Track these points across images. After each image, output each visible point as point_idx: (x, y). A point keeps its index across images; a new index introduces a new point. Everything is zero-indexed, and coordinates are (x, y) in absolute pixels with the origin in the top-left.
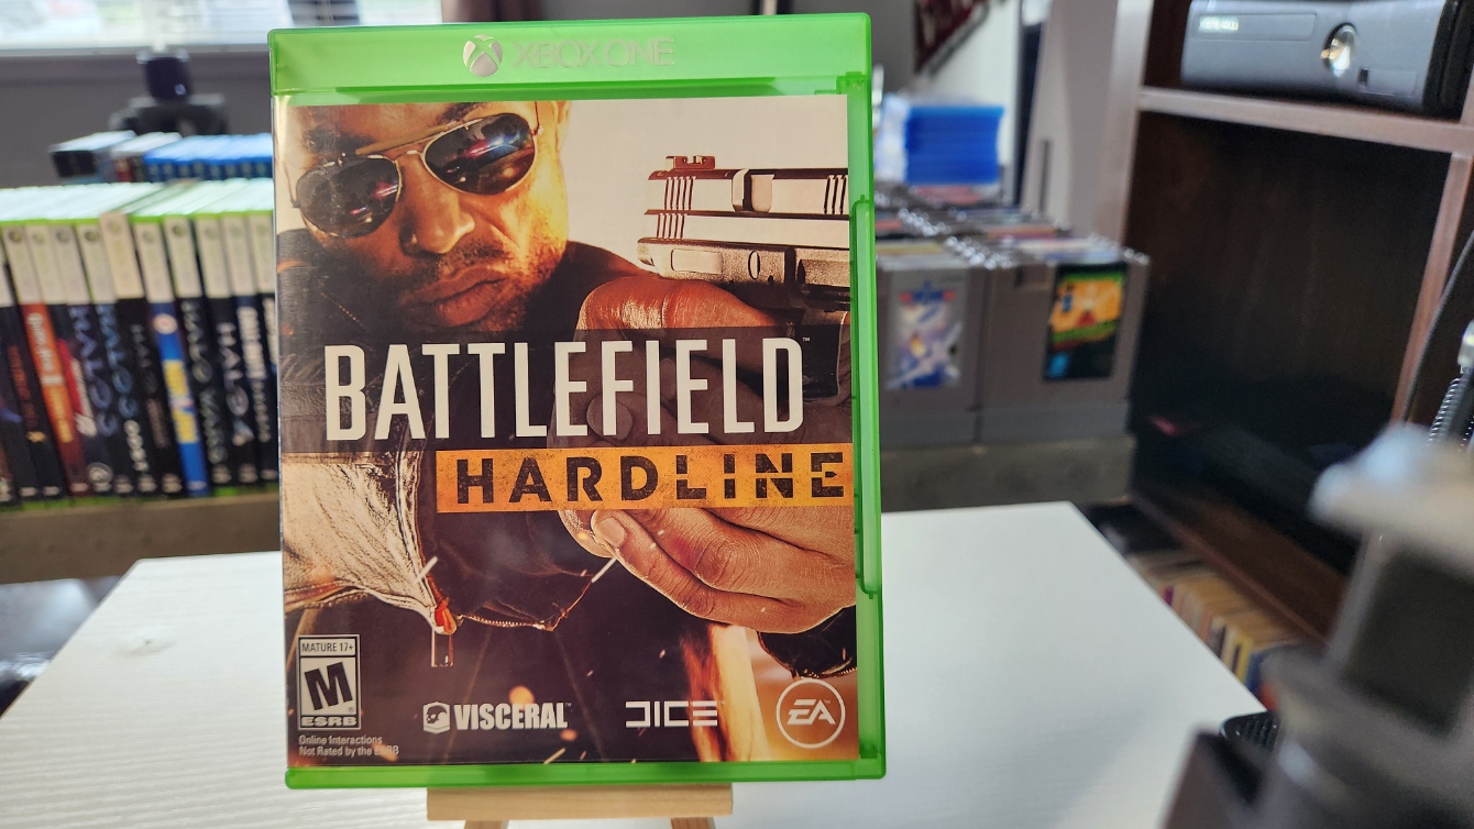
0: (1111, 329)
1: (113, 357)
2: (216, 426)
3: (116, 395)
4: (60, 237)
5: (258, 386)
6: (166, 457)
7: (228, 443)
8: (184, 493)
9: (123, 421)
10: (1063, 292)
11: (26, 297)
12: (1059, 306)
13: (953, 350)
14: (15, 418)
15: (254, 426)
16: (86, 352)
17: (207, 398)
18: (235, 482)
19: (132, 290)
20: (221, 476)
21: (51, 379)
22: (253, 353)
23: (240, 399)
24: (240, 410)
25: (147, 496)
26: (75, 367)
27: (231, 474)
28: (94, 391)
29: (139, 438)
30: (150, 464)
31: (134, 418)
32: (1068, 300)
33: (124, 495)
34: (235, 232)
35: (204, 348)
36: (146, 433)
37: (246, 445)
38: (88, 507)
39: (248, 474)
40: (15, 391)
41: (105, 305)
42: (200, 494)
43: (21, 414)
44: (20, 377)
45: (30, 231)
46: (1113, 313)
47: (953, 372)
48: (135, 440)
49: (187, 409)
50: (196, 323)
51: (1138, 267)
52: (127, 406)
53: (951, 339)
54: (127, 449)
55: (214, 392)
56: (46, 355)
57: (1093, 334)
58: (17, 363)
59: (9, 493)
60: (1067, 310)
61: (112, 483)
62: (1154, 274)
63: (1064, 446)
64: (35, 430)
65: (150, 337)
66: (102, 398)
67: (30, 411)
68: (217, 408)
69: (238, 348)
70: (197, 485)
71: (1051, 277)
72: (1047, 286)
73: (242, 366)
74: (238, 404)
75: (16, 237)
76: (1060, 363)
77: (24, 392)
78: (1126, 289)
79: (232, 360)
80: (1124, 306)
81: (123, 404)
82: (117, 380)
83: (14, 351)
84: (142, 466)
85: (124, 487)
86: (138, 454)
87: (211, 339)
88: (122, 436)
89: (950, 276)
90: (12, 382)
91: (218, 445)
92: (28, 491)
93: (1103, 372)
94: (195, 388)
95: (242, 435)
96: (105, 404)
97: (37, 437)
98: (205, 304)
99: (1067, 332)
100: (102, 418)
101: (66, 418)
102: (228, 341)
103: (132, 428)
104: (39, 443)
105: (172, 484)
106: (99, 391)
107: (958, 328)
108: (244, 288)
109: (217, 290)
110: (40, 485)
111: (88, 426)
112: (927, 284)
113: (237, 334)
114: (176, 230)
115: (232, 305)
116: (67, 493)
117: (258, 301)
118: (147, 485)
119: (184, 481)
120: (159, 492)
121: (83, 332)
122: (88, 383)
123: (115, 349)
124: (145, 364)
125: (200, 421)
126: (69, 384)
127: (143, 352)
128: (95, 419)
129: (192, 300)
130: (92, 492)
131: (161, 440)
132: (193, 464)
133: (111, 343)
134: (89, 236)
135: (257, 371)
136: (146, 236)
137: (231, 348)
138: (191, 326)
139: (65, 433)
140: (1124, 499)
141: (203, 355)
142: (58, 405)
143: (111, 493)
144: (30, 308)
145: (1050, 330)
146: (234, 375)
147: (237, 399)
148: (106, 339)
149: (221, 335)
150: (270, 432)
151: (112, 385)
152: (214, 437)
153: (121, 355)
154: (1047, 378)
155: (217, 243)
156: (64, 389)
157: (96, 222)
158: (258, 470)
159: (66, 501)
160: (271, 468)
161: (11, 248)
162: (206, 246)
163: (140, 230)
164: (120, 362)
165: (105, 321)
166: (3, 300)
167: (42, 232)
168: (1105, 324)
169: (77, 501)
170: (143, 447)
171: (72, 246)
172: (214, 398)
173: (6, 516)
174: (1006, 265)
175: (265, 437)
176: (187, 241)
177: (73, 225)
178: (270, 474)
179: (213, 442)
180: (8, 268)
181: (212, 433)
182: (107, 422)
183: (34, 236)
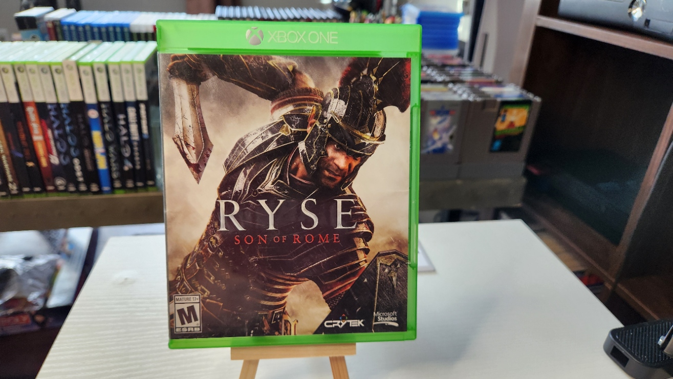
0: (521, 130)
1: (68, 128)
2: (115, 162)
3: (69, 146)
4: (42, 70)
5: (135, 144)
6: (92, 175)
7: (121, 170)
8: (100, 192)
9: (72, 158)
10: (502, 113)
11: (26, 98)
12: (500, 119)
13: (451, 137)
14: (20, 155)
15: (133, 162)
16: (55, 126)
17: (111, 149)
18: (124, 187)
19: (78, 97)
20: (117, 184)
21: (37, 138)
22: (134, 128)
23: (127, 150)
24: (127, 155)
25: (82, 193)
26: (49, 132)
27: (122, 184)
28: (58, 144)
29: (80, 166)
30: (84, 178)
31: (77, 157)
32: (504, 116)
33: (72, 192)
34: (127, 72)
35: (111, 125)
36: (83, 164)
37: (130, 170)
38: (54, 197)
39: (130, 184)
40: (20, 143)
41: (64, 104)
42: (107, 192)
43: (23, 153)
44: (23, 137)
45: (28, 67)
46: (523, 123)
47: (450, 147)
48: (78, 167)
49: (102, 154)
50: (107, 114)
51: (536, 103)
52: (74, 151)
53: (450, 133)
54: (74, 171)
55: (115, 146)
56: (35, 127)
57: (514, 132)
58: (21, 130)
59: (17, 190)
60: (503, 121)
61: (66, 186)
62: (543, 105)
63: (496, 181)
64: (29, 161)
65: (86, 119)
66: (62, 147)
67: (27, 153)
68: (116, 153)
69: (127, 126)
70: (106, 188)
71: (498, 106)
72: (495, 110)
73: (129, 134)
74: (126, 152)
75: (21, 70)
76: (497, 144)
77: (24, 143)
78: (530, 112)
79: (124, 131)
80: (528, 119)
81: (72, 150)
82: (70, 139)
83: (20, 124)
84: (81, 179)
85: (72, 189)
86: (79, 174)
87: (114, 121)
88: (72, 165)
89: (453, 104)
90: (19, 138)
91: (116, 171)
92: (26, 189)
93: (516, 149)
94: (106, 144)
95: (128, 166)
96: (63, 150)
97: (31, 164)
98: (111, 104)
99: (502, 131)
100: (62, 157)
101: (44, 156)
102: (122, 122)
103: (76, 161)
104: (31, 167)
105: (94, 188)
106: (60, 142)
107: (455, 127)
108: (130, 98)
109: (117, 98)
110: (32, 187)
111: (55, 160)
112: (443, 107)
113: (126, 119)
114: (99, 70)
115: (125, 105)
116: (44, 190)
117: (136, 104)
118: (83, 188)
119: (100, 186)
120: (88, 191)
121: (54, 116)
122: (55, 140)
123: (69, 124)
124: (83, 132)
125: (108, 159)
126: (46, 140)
127: (82, 126)
128: (59, 157)
129: (105, 103)
130: (56, 190)
131: (90, 167)
132: (104, 178)
133: (67, 122)
134: (57, 71)
135: (135, 137)
136: (84, 72)
137: (123, 126)
138: (105, 115)
139: (44, 163)
140: (519, 205)
141: (110, 128)
142: (41, 150)
143: (66, 191)
144: (28, 104)
145: (495, 130)
146: (125, 138)
147: (126, 149)
148: (64, 119)
149: (119, 120)
150: (140, 165)
151: (67, 142)
152: (114, 167)
153: (72, 128)
154: (492, 151)
155: (118, 76)
156: (44, 143)
157: (61, 64)
158: (135, 182)
159: (44, 195)
160: (140, 181)
161: (19, 75)
162: (113, 77)
163: (82, 68)
164: (71, 131)
165: (64, 111)
166: (14, 99)
167: (34, 67)
168: (519, 128)
169: (50, 194)
170: (82, 170)
171: (49, 76)
172: (115, 149)
173: (15, 200)
174: (479, 99)
175: (138, 167)
176: (104, 75)
177: (50, 66)
178: (140, 184)
179: (114, 169)
180: (17, 85)
181: (113, 165)
182: (64, 159)
183: (30, 70)
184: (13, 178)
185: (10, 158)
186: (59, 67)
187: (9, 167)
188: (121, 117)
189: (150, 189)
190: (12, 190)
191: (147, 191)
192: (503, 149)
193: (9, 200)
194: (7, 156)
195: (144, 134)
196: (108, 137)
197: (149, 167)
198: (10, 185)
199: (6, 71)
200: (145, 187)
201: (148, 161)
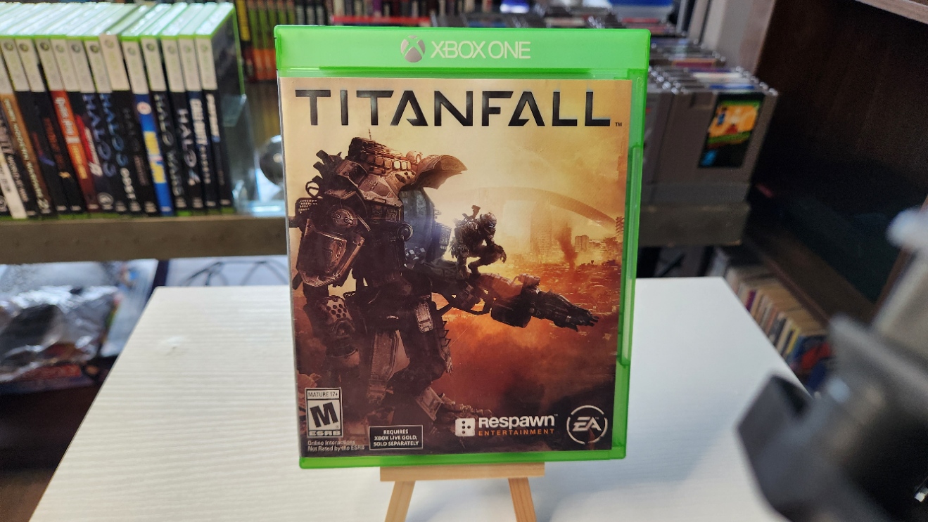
0: (747, 136)
1: (111, 128)
2: (176, 174)
3: (114, 152)
4: (73, 48)
5: (203, 149)
6: (147, 191)
7: (184, 184)
8: (158, 213)
9: (119, 168)
10: (720, 112)
11: (54, 86)
12: (716, 121)
14: (51, 163)
15: (201, 175)
16: (94, 124)
17: (171, 156)
18: (190, 208)
19: (124, 86)
20: (181, 204)
21: (72, 140)
22: (200, 128)
23: (192, 158)
24: (192, 164)
25: (135, 214)
26: (87, 132)
27: (187, 203)
28: (100, 149)
29: (129, 179)
30: (137, 195)
31: (127, 167)
32: (723, 116)
33: (121, 213)
34: (188, 50)
35: (168, 124)
36: (134, 176)
37: (197, 184)
38: (99, 219)
39: (198, 204)
40: (50, 147)
41: (105, 94)
42: (168, 214)
43: (54, 160)
44: (53, 138)
45: (54, 43)
46: (749, 127)
48: (127, 180)
49: (158, 163)
50: (162, 108)
51: (770, 96)
52: (122, 159)
54: (122, 185)
55: (175, 152)
56: (69, 125)
57: (734, 139)
58: (50, 129)
59: (50, 208)
60: (720, 124)
61: (114, 205)
62: (780, 100)
64: (64, 171)
65: (135, 116)
66: (105, 153)
67: (60, 159)
68: (177, 162)
69: (191, 125)
70: (166, 209)
71: (714, 100)
72: (711, 107)
73: (193, 136)
74: (191, 161)
75: (46, 47)
76: (711, 156)
77: (55, 147)
78: (759, 111)
79: (187, 132)
80: (756, 123)
81: (119, 157)
82: (114, 142)
84: (132, 196)
85: (121, 208)
86: (129, 189)
87: (173, 119)
88: (120, 177)
90: (48, 141)
91: (177, 186)
92: (62, 208)
93: (737, 163)
94: (164, 149)
95: (194, 179)
96: (107, 157)
97: (65, 175)
98: (168, 95)
99: (718, 137)
100: (106, 166)
101: (83, 164)
103: (125, 172)
104: (66, 179)
105: (150, 208)
106: (103, 147)
108: (194, 87)
109: (176, 87)
110: (69, 205)
111: (97, 170)
113: (189, 116)
114: (149, 47)
115: (187, 96)
116: (85, 210)
117: (202, 95)
118: (135, 207)
119: (158, 207)
120: (143, 212)
121: (92, 111)
122: (96, 144)
123: (113, 122)
124: (132, 134)
125: (167, 170)
126: (84, 142)
127: (131, 125)
128: (102, 166)
129: (159, 93)
130: (101, 210)
131: (143, 181)
132: (163, 196)
133: (109, 120)
134: (92, 48)
135: (202, 140)
137: (186, 125)
138: (160, 110)
139: (83, 173)
140: (738, 242)
141: (167, 127)
142: (77, 156)
144: (58, 94)
145: (708, 135)
146: (188, 142)
147: (190, 157)
148: (106, 116)
149: (180, 116)
150: (211, 178)
151: (111, 145)
152: (176, 180)
153: (117, 126)
154: (701, 166)
155: (176, 56)
156: (81, 146)
157: (97, 38)
158: (204, 201)
159: (85, 215)
160: (211, 200)
161: (42, 54)
162: (169, 59)
163: (126, 45)
164: (115, 130)
165: (105, 105)
166: (38, 87)
167: (62, 43)
168: (744, 133)
169: (93, 215)
170: (133, 185)
171: (82, 54)
172: (175, 156)
173: (48, 222)
174: (686, 92)
175: (208, 181)
176: (156, 54)
177: (82, 41)
178: (210, 204)
179: (175, 183)
180: (41, 67)
181: (174, 177)
182: (109, 168)
183: (57, 47)
184: (43, 192)
185: (37, 167)
186: (95, 43)
187: (38, 179)
188: (182, 112)
189: (224, 210)
190: (43, 208)
191: (221, 213)
192: (717, 163)
193: (39, 222)
194: (33, 164)
195: (214, 136)
196: (166, 140)
197: (222, 182)
198: (40, 203)
199: (25, 48)
200: (219, 207)
201: (221, 173)
